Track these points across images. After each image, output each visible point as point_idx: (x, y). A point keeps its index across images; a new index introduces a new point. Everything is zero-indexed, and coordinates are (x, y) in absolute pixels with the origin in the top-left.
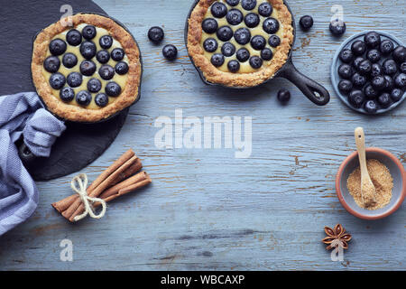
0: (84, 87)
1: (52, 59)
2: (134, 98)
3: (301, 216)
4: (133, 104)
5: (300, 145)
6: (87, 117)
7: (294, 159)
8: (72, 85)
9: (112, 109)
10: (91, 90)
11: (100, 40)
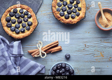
0: (21, 27)
1: (8, 23)
2: (37, 23)
3: (87, 63)
4: (37, 25)
5: (86, 41)
6: (26, 35)
7: (84, 45)
8: (18, 28)
9: (32, 29)
10: (24, 27)
11: (19, 11)
